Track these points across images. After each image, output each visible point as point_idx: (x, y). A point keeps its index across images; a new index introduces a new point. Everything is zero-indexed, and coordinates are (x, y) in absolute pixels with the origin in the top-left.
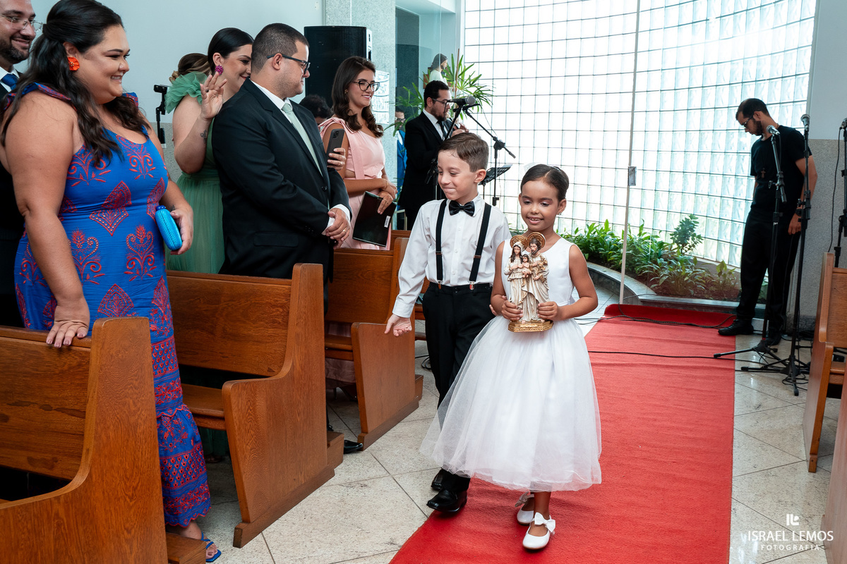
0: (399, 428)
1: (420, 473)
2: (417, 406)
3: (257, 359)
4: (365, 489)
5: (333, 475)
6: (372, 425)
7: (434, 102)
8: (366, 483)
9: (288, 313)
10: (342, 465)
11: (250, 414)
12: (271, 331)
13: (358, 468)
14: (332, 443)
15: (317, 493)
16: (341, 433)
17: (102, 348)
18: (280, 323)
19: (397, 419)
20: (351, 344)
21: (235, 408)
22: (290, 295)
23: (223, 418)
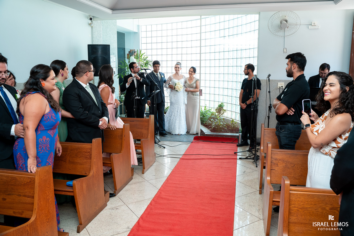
0: (127, 187)
1: (135, 203)
2: (132, 179)
3: (81, 170)
4: (118, 210)
5: (106, 205)
6: (118, 187)
7: (133, 69)
8: (118, 208)
9: (91, 154)
10: (109, 202)
11: (81, 190)
12: (85, 160)
13: (114, 202)
14: (106, 195)
15: (102, 212)
16: (108, 191)
17: (39, 177)
18: (88, 158)
19: (126, 184)
20: (110, 161)
21: (77, 188)
22: (91, 149)
23: (73, 192)
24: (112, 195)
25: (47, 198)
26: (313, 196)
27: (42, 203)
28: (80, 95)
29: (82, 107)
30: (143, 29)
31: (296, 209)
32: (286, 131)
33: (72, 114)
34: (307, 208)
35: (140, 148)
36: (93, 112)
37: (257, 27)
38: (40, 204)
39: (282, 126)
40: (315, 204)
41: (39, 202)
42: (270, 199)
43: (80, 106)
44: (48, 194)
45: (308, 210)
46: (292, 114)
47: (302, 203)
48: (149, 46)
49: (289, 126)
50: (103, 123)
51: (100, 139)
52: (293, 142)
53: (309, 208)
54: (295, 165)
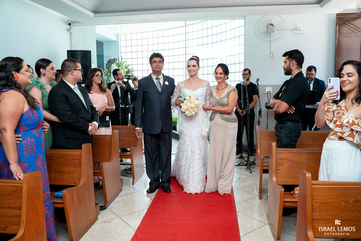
0: (117, 199)
1: (129, 215)
2: (122, 190)
3: (69, 180)
4: (111, 223)
5: (97, 219)
6: (109, 198)
7: (117, 76)
8: (110, 221)
9: (81, 162)
10: (100, 215)
11: (72, 201)
12: (74, 169)
13: (106, 215)
14: (96, 207)
15: (93, 226)
16: (99, 204)
17: (27, 184)
18: (77, 166)
19: (116, 196)
20: (100, 170)
21: (67, 199)
22: (81, 155)
23: (62, 203)
24: (103, 208)
25: (36, 209)
26: (335, 189)
27: (31, 215)
28: (67, 96)
29: (69, 109)
30: (123, 37)
31: (318, 204)
32: (287, 130)
33: (58, 117)
34: (329, 202)
35: (129, 156)
36: (81, 115)
37: (243, 33)
38: (28, 216)
39: (282, 125)
40: (338, 198)
41: (27, 214)
42: (280, 199)
43: (67, 109)
44: (37, 204)
45: (330, 205)
46: (292, 112)
47: (324, 198)
48: (129, 55)
49: (289, 125)
50: (93, 128)
51: (90, 145)
52: (294, 141)
53: (332, 202)
54: (301, 164)
